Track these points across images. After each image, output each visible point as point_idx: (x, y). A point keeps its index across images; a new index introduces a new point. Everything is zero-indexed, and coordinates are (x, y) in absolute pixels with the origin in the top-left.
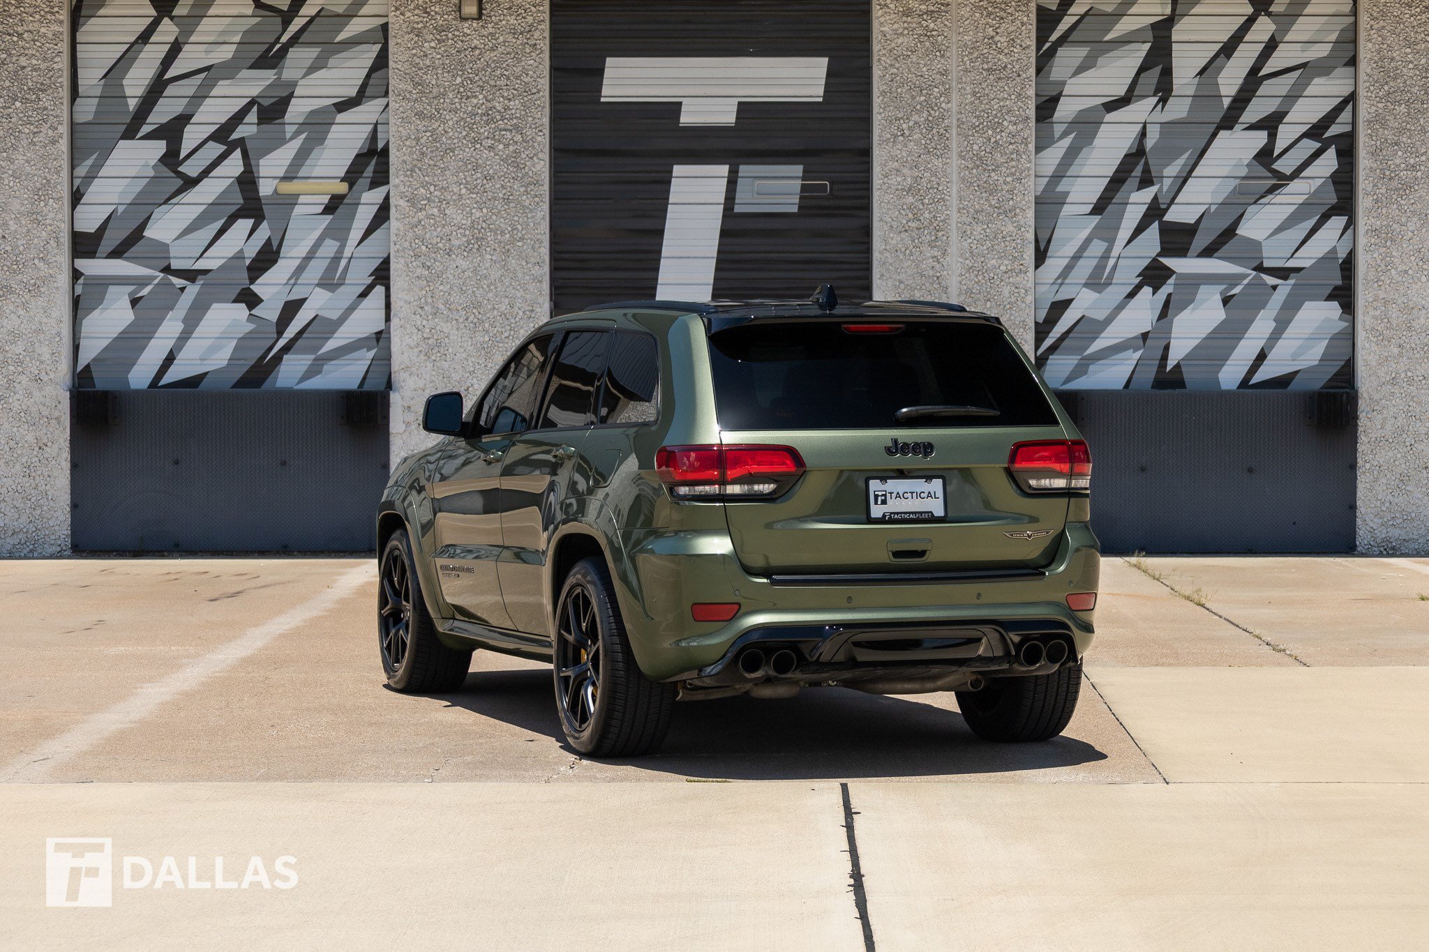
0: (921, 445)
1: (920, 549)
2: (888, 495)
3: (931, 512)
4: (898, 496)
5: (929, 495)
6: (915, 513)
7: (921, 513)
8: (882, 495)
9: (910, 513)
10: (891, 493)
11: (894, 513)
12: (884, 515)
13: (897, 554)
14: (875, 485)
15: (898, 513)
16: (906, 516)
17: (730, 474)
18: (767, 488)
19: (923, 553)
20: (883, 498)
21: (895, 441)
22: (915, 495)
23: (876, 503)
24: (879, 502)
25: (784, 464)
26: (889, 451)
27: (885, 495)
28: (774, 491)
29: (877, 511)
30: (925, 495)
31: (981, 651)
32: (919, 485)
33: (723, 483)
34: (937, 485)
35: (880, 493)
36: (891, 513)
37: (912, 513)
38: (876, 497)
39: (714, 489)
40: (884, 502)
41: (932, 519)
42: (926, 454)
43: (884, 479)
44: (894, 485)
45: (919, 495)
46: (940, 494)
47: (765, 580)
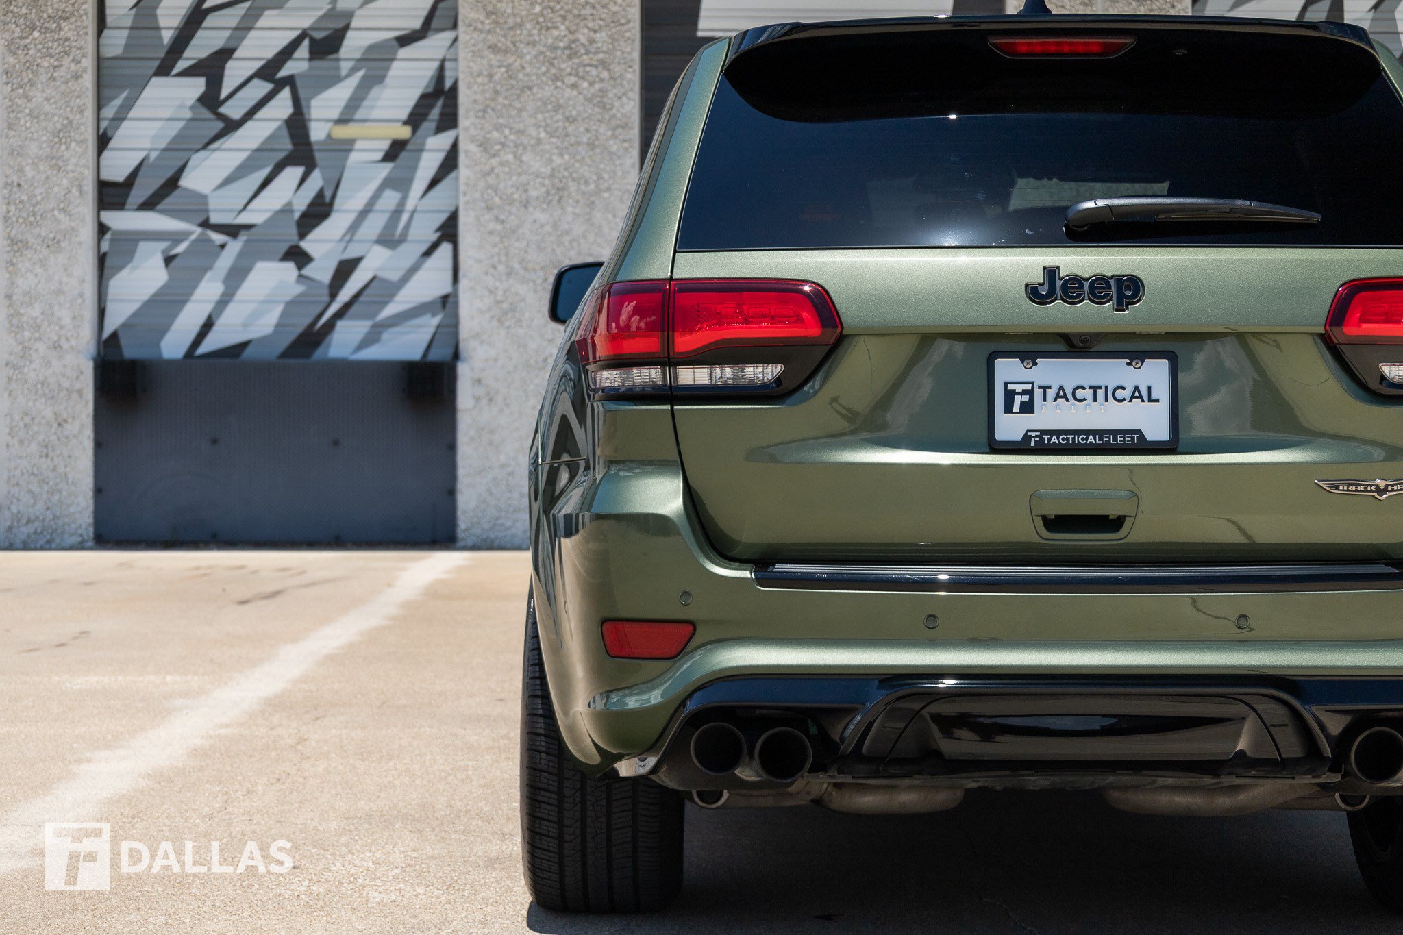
0: (1113, 282)
1: (1113, 513)
2: (1038, 393)
3: (1139, 432)
4: (1061, 394)
5: (1136, 394)
6: (1100, 433)
7: (1114, 433)
8: (1024, 392)
9: (1087, 433)
10: (1045, 389)
11: (1051, 433)
12: (1027, 437)
13: (1056, 523)
14: (1008, 371)
15: (1058, 433)
16: (1079, 439)
17: (685, 342)
18: (763, 373)
19: (1115, 524)
20: (1026, 398)
21: (1051, 273)
22: (1100, 393)
23: (1009, 409)
24: (1016, 408)
25: (799, 319)
26: (1033, 293)
27: (1030, 393)
28: (778, 381)
29: (1010, 426)
30: (1126, 394)
31: (1242, 745)
32: (1114, 371)
33: (670, 362)
34: (1155, 373)
35: (1019, 388)
36: (1043, 432)
37: (1094, 433)
38: (1010, 396)
39: (652, 375)
40: (1028, 408)
41: (1141, 445)
42: (1122, 303)
43: (1029, 356)
44: (1051, 372)
45: (1112, 394)
46: (1162, 390)
47: (746, 574)
